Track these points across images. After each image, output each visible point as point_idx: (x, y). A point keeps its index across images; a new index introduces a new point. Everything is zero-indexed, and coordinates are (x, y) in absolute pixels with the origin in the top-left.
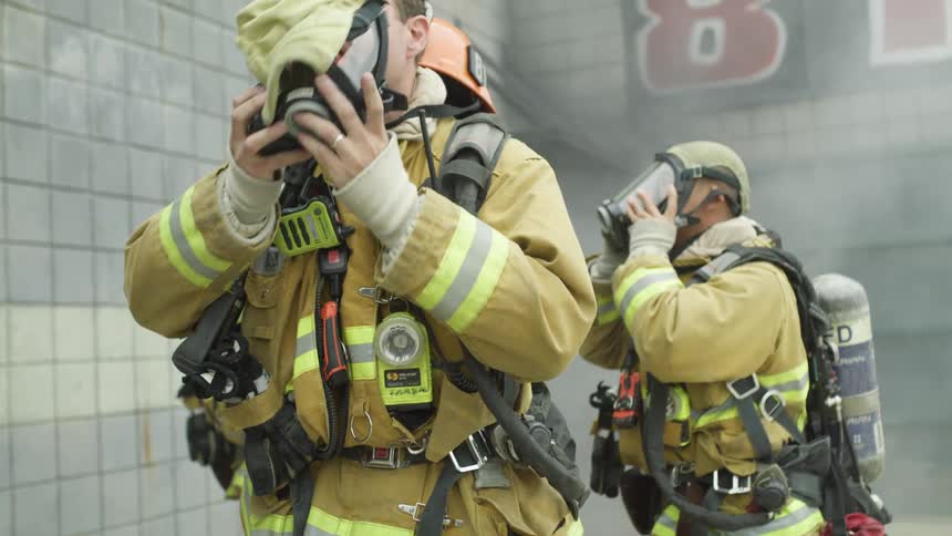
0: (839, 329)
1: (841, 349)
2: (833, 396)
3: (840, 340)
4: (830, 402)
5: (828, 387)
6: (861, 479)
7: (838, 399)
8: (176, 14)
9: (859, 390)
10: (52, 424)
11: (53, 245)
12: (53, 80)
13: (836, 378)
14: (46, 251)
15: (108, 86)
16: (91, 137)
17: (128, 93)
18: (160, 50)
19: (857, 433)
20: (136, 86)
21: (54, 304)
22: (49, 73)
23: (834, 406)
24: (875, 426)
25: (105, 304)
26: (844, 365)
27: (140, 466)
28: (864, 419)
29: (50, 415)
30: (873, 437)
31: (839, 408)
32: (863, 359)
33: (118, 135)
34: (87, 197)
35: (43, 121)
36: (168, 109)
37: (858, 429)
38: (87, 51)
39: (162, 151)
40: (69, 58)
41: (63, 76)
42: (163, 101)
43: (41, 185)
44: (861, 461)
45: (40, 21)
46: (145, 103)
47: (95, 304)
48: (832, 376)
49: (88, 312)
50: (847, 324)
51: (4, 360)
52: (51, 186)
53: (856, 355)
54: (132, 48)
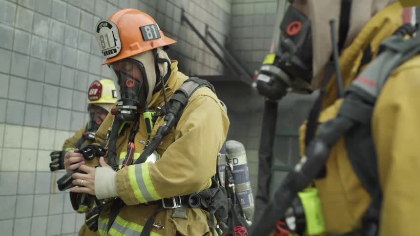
0: (234, 159)
1: (234, 167)
2: (231, 184)
3: (234, 164)
4: (230, 185)
5: (229, 180)
6: (244, 215)
7: (233, 185)
8: (88, 14)
9: (242, 182)
10: (17, 173)
11: (26, 102)
12: (34, 37)
13: (232, 177)
14: (23, 104)
15: (56, 41)
16: (46, 61)
17: (64, 44)
18: (79, 28)
19: (242, 198)
20: (67, 42)
21: (24, 125)
22: (33, 34)
23: (232, 187)
24: (249, 196)
25: (44, 128)
26: (236, 173)
27: (50, 193)
28: (244, 193)
29: (16, 169)
30: (248, 199)
31: (234, 188)
32: (243, 170)
33: (57, 61)
34: (42, 84)
35: (28, 53)
36: (79, 52)
37: (242, 197)
38: (49, 26)
39: (76, 69)
40: (42, 28)
41: (38, 36)
42: (78, 49)
43: (25, 78)
44: (244, 208)
45: (32, 13)
46: (70, 49)
47: (40, 127)
48: (230, 177)
49: (37, 129)
50: (236, 157)
51: (2, 146)
52: (28, 79)
53: (240, 169)
54: (68, 26)
